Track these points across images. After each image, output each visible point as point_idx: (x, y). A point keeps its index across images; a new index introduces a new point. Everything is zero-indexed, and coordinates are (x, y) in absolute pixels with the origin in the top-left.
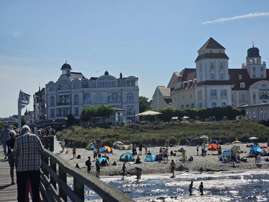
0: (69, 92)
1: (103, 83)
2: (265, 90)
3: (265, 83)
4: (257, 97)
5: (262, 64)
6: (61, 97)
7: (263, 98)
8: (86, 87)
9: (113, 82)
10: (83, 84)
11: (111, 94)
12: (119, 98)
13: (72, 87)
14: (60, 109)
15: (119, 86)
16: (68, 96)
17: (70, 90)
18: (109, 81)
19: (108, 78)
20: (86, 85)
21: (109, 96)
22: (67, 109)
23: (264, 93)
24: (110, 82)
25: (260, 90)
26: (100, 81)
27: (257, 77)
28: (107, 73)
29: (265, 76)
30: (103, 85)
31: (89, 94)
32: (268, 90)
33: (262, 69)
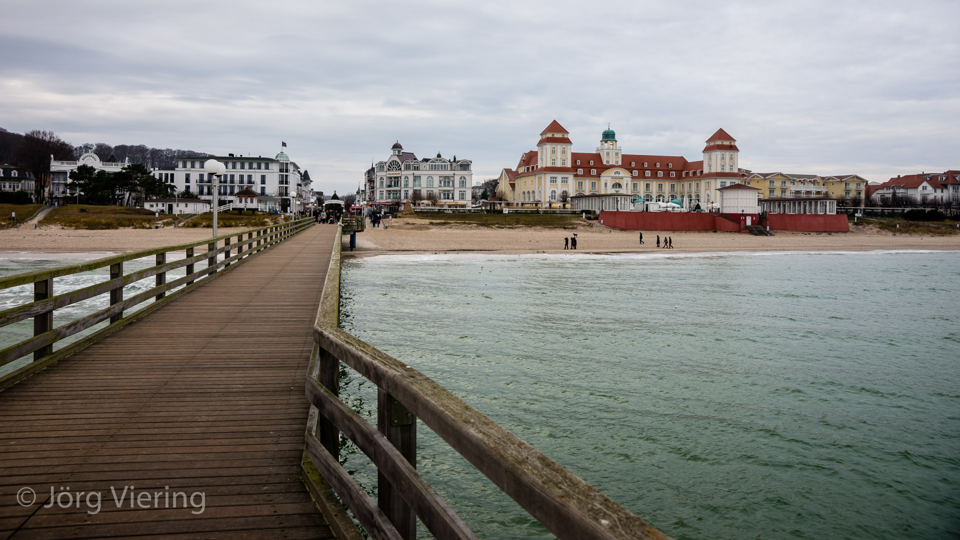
0: (399, 174)
1: (435, 165)
2: (618, 178)
3: (619, 171)
4: (610, 185)
5: (618, 148)
6: (391, 178)
7: (616, 187)
8: (417, 170)
9: (445, 165)
10: (414, 165)
11: (443, 178)
12: (451, 182)
13: (402, 169)
14: (389, 191)
15: (451, 170)
16: (398, 177)
17: (400, 172)
19: (440, 160)
20: (418, 167)
21: (441, 179)
22: (396, 191)
23: (617, 182)
24: (442, 165)
26: (432, 164)
27: (611, 163)
28: (439, 156)
29: (620, 163)
30: (435, 169)
31: (420, 177)
32: (623, 179)
33: (617, 154)
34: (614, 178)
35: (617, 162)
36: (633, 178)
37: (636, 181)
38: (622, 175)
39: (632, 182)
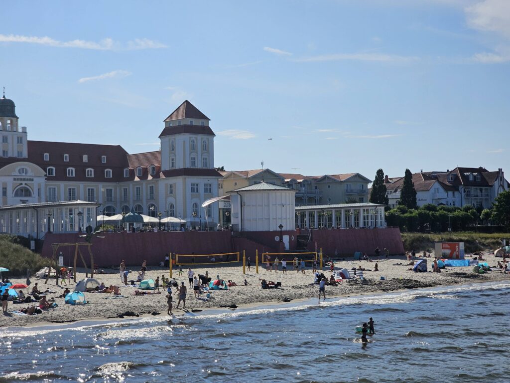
2: (24, 180)
3: (25, 167)
4: (10, 193)
5: (20, 130)
7: (21, 195)
23: (24, 185)
25: (15, 179)
27: (10, 155)
29: (25, 154)
32: (32, 180)
33: (20, 140)
34: (18, 179)
35: (20, 153)
36: (49, 179)
37: (53, 184)
38: (30, 174)
39: (46, 185)
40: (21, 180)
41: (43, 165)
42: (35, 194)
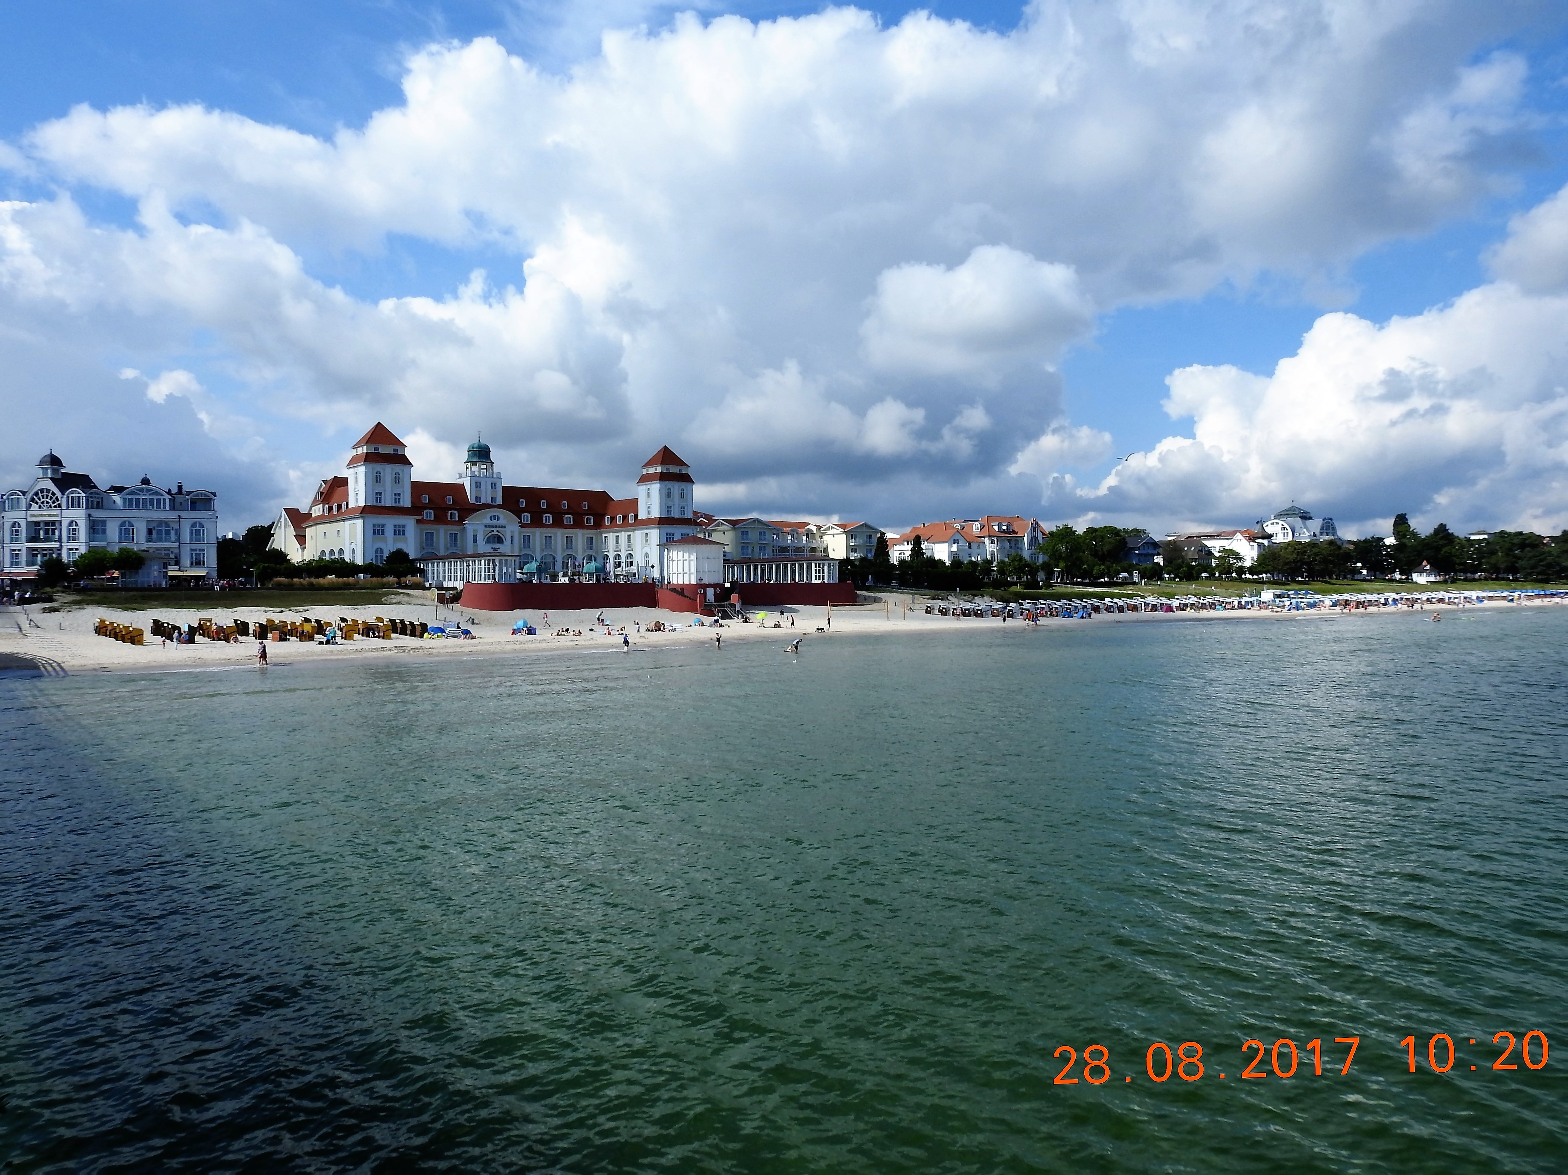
0: (55, 515)
1: (137, 500)
2: (496, 527)
3: (497, 513)
4: (481, 539)
5: (495, 475)
6: (37, 523)
7: (494, 543)
8: (98, 508)
9: (159, 500)
10: (90, 499)
11: (154, 525)
12: (172, 532)
13: (64, 506)
14: (34, 549)
15: (173, 508)
16: (53, 523)
17: (58, 512)
18: (151, 497)
19: (148, 490)
20: (98, 502)
21: (151, 527)
22: (51, 549)
23: (495, 533)
24: (151, 500)
25: (486, 526)
26: (130, 497)
27: (483, 501)
28: (146, 481)
29: (499, 501)
30: (137, 506)
31: (104, 523)
32: (505, 527)
33: (494, 486)
34: (489, 526)
35: (494, 499)
36: (523, 526)
37: (527, 531)
38: (502, 522)
39: (520, 533)
40: (493, 527)
41: (518, 513)
42: (508, 542)
